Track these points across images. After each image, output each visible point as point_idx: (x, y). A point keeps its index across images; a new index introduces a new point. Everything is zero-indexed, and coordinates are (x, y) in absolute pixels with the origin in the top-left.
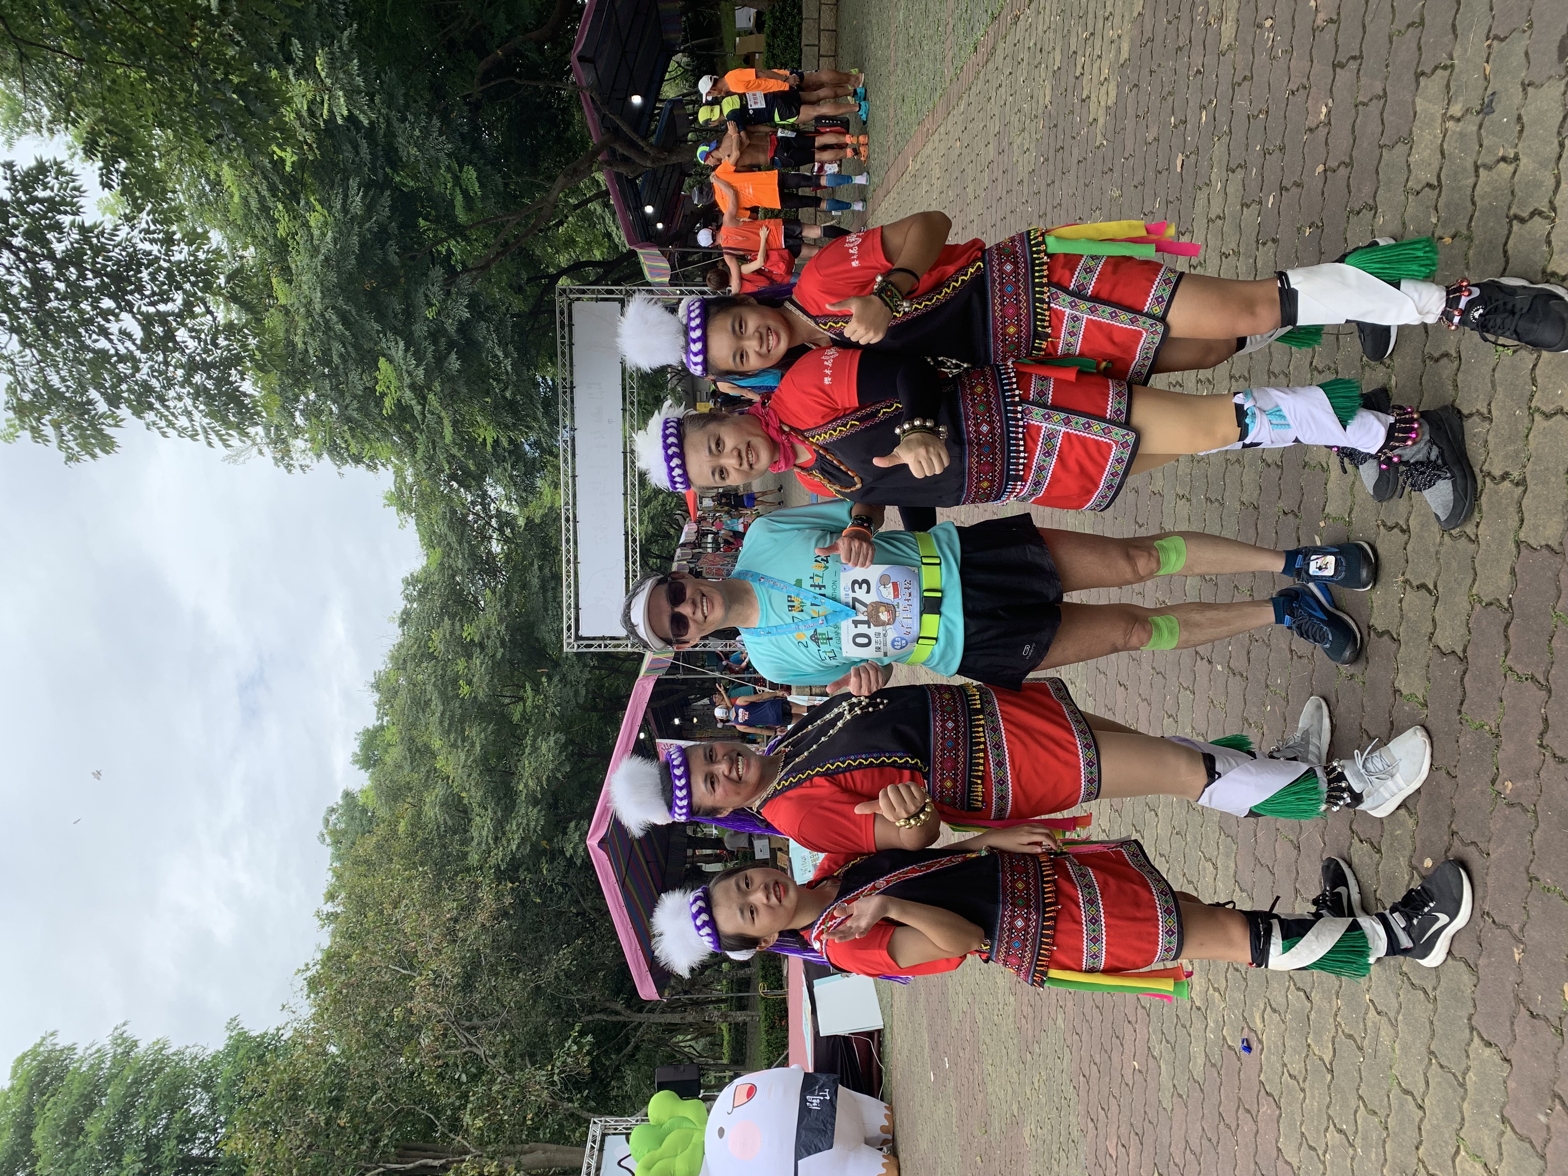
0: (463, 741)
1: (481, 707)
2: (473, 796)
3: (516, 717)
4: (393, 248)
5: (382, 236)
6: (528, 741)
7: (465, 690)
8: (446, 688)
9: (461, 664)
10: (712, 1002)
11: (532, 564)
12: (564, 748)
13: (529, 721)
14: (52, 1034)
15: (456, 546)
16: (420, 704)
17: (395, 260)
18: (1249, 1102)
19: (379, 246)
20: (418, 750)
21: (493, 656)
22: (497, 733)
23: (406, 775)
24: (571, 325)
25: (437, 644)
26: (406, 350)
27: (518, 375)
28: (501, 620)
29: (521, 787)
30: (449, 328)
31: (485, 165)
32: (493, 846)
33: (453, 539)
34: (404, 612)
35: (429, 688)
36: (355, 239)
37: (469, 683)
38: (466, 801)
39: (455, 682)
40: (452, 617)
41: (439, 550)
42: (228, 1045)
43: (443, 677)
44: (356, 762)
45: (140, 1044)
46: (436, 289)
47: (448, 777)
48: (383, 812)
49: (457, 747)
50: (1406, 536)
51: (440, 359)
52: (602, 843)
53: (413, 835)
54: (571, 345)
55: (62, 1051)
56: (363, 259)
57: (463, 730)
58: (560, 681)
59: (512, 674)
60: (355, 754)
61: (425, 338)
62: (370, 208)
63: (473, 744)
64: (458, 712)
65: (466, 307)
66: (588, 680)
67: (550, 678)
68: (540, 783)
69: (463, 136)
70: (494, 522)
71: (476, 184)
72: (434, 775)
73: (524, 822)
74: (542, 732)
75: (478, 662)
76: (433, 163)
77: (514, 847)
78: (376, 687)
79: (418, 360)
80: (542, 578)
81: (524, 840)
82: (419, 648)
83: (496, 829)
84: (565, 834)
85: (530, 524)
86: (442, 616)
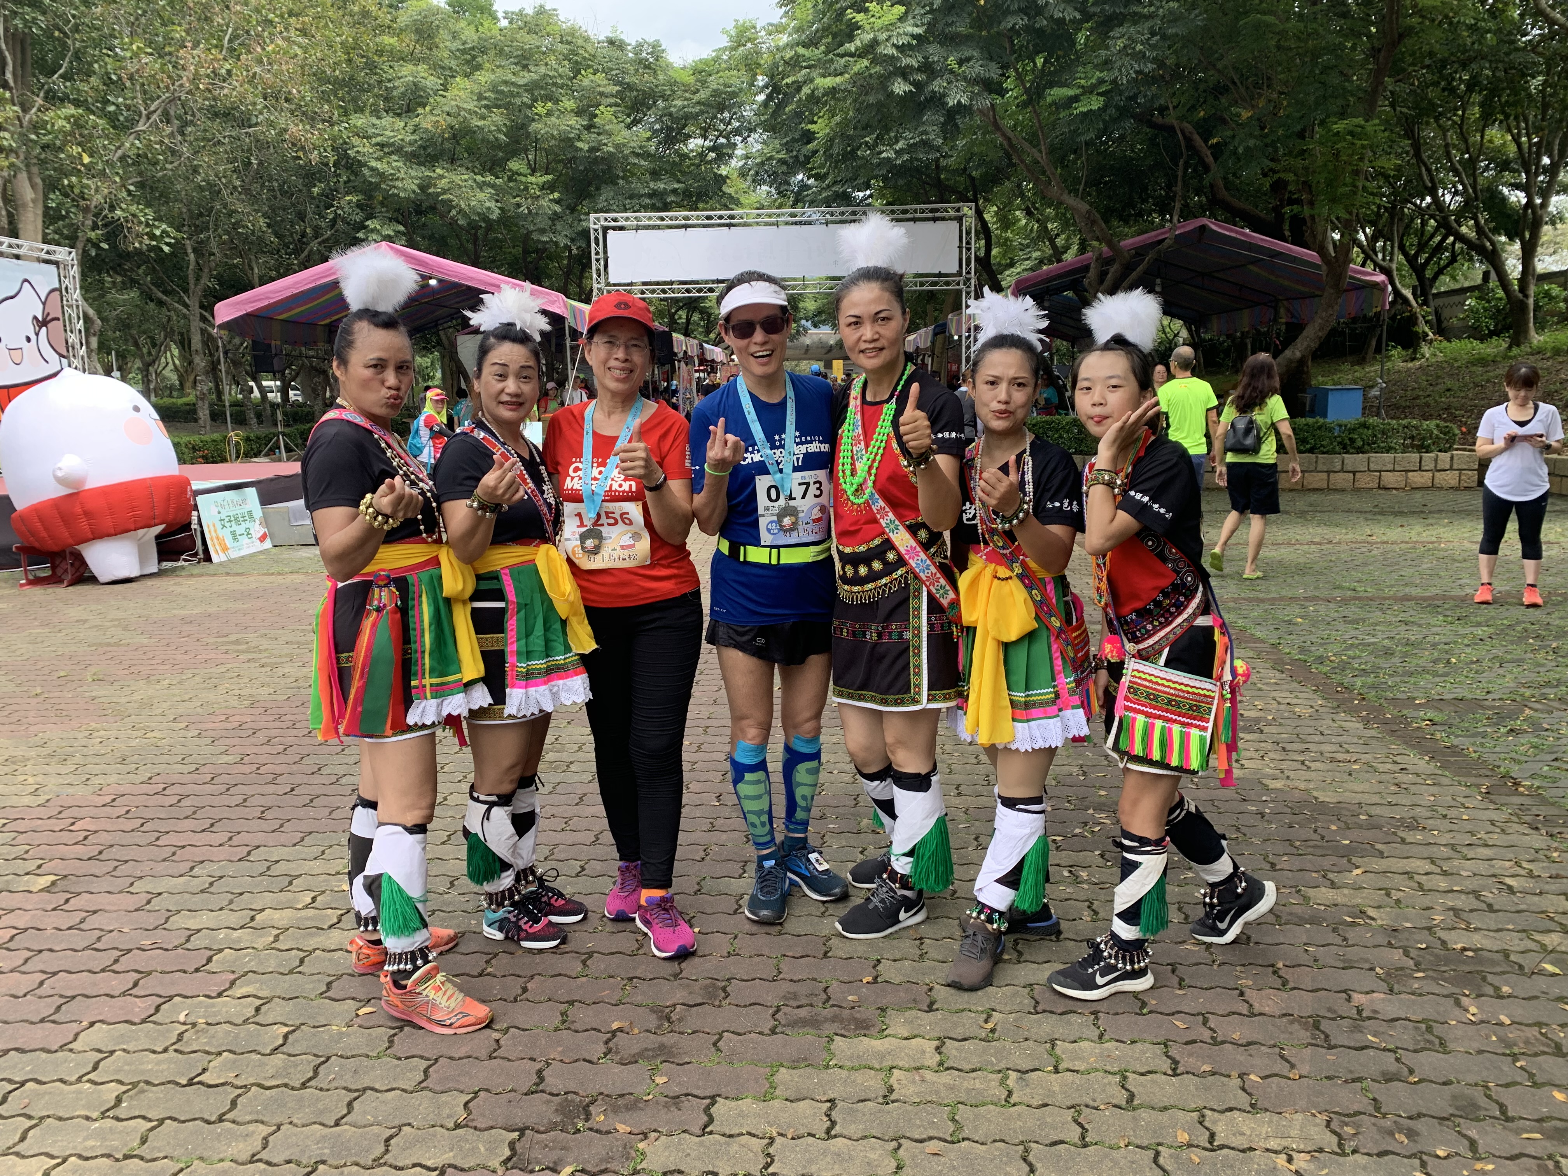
0: (486, 107)
1: (523, 126)
2: (427, 120)
3: (514, 165)
4: (1021, 21)
6: (489, 178)
7: (540, 108)
8: (542, 88)
9: (569, 104)
10: (217, 386)
11: (679, 181)
12: (485, 219)
13: (510, 179)
15: (696, 98)
16: (524, 61)
18: (147, 985)
19: (1023, 5)
20: (474, 58)
21: (581, 139)
22: (496, 145)
23: (446, 45)
25: (587, 80)
26: (913, 36)
27: (879, 165)
28: (617, 146)
29: (438, 171)
30: (936, 83)
31: (1103, 120)
32: (374, 141)
33: (703, 95)
34: (622, 42)
35: (542, 70)
37: (549, 114)
38: (420, 110)
39: (552, 98)
40: (619, 93)
41: (692, 80)
43: (555, 84)
46: (978, 69)
47: (446, 90)
48: (404, 18)
49: (479, 100)
50: (824, 1135)
51: (904, 73)
53: (380, 52)
54: (914, 220)
57: (498, 107)
58: (555, 213)
59: (559, 161)
61: (927, 57)
63: (483, 118)
64: (518, 101)
65: (959, 102)
66: (556, 243)
67: (557, 202)
68: (444, 192)
69: (1134, 98)
70: (722, 140)
71: (1085, 109)
72: (447, 76)
73: (402, 175)
74: (499, 194)
75: (572, 122)
76: (1106, 64)
77: (373, 164)
78: (541, 11)
79: (900, 48)
80: (665, 193)
81: (382, 175)
82: (585, 58)
83: (393, 144)
84: (390, 220)
85: (722, 180)
86: (620, 83)
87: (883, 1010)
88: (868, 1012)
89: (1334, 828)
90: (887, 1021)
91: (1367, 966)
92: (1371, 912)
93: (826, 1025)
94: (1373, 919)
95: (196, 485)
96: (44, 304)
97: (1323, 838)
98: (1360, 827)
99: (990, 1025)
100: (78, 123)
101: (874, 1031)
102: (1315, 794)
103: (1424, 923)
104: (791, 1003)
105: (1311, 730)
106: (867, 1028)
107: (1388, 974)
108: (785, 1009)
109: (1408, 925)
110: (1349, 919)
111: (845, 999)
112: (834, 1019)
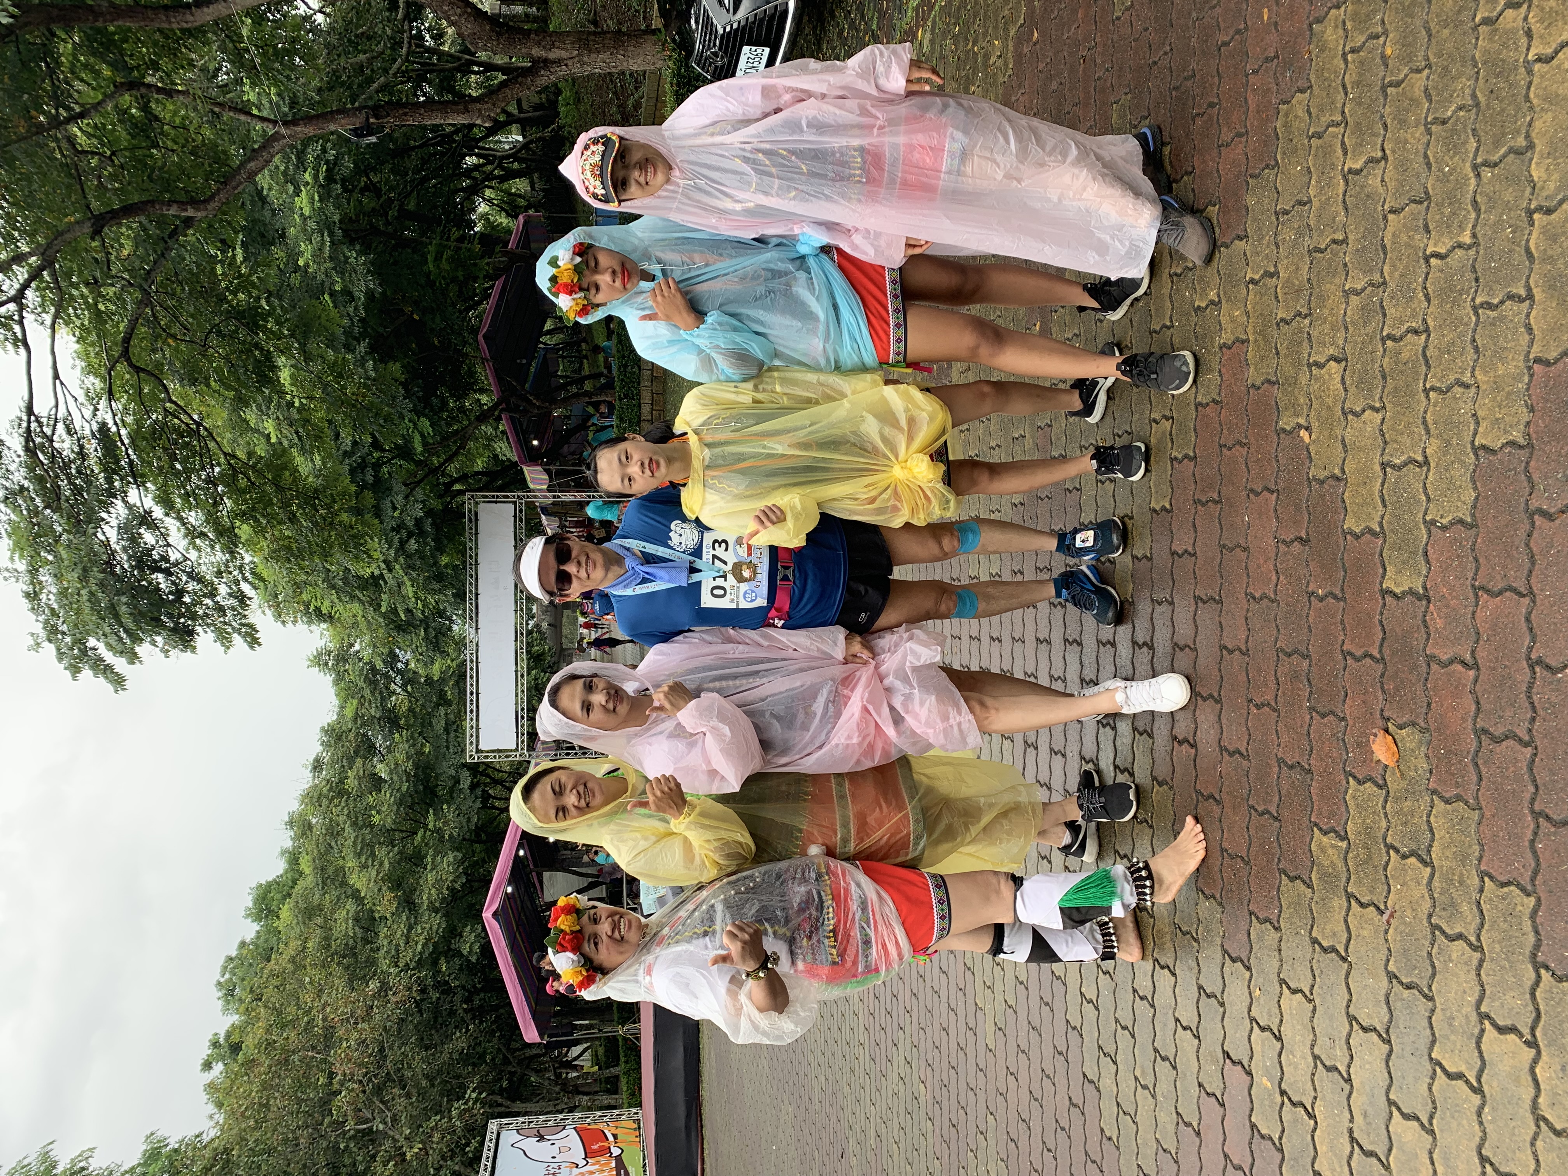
0: (373, 861)
1: (388, 833)
6: (428, 859)
8: (358, 818)
12: (462, 862)
15: (369, 696)
16: (334, 834)
20: (329, 877)
22: (402, 853)
24: (476, 519)
25: (352, 782)
34: (317, 759)
37: (379, 812)
43: (354, 809)
44: (247, 916)
49: (367, 867)
52: (495, 915)
54: (477, 534)
57: (373, 852)
60: (247, 909)
63: (381, 864)
64: (368, 837)
68: (441, 892)
73: (428, 926)
74: (441, 851)
75: (386, 796)
77: (420, 949)
81: (428, 942)
96: (528, 1137)
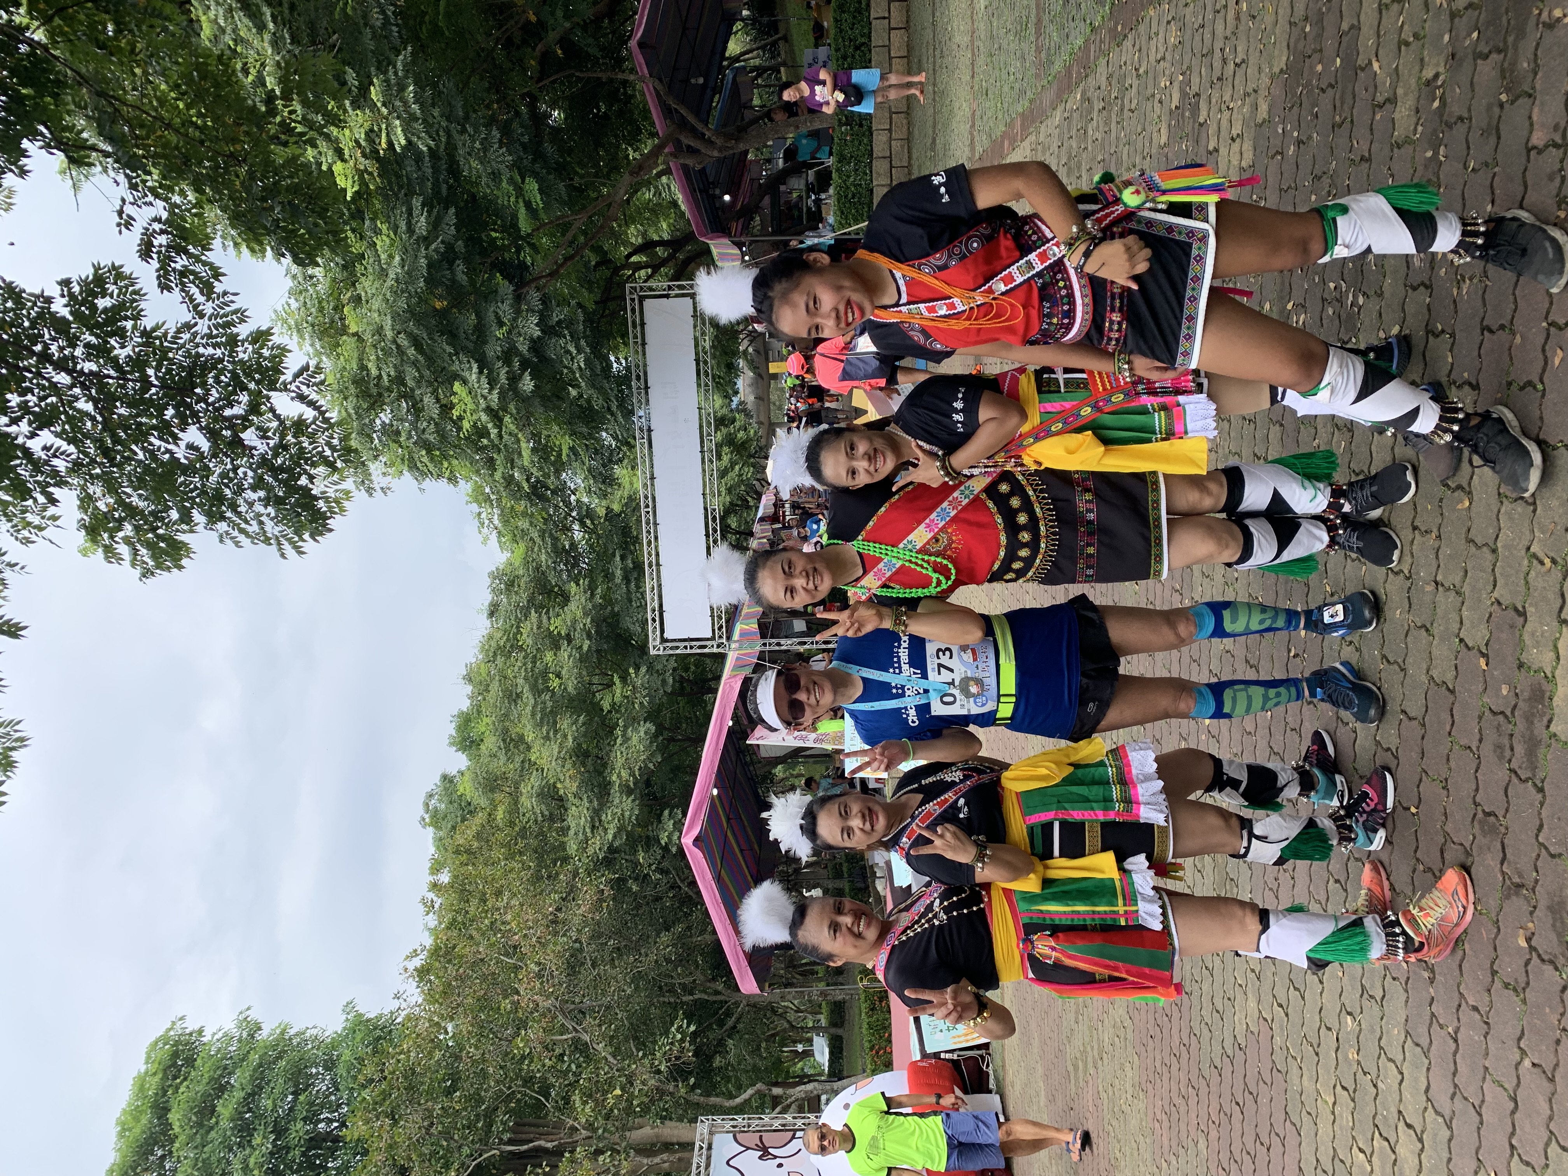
0: (556, 732)
1: (571, 700)
2: (569, 786)
3: (606, 705)
4: (460, 267)
5: (449, 256)
6: (618, 732)
7: (554, 683)
8: (536, 681)
9: (549, 656)
11: (614, 555)
12: (656, 736)
13: (618, 712)
14: (181, 1019)
15: (538, 540)
16: (513, 697)
17: (462, 278)
19: (446, 266)
20: (512, 740)
21: (581, 647)
23: (500, 764)
24: (643, 324)
25: (526, 639)
26: (481, 372)
27: (592, 369)
28: (586, 614)
29: (614, 778)
30: (521, 348)
31: (549, 173)
32: (589, 834)
33: (535, 535)
35: (520, 681)
36: (423, 262)
37: (558, 676)
38: (561, 792)
39: (545, 673)
40: (537, 611)
41: (522, 545)
42: (345, 1029)
44: (452, 744)
45: (263, 1026)
46: (506, 306)
47: (542, 768)
48: (483, 802)
51: (514, 379)
52: (697, 841)
53: (512, 824)
54: (644, 344)
55: (191, 1034)
56: (430, 281)
58: (648, 672)
60: (451, 735)
61: (498, 358)
62: (435, 225)
63: (565, 736)
64: (549, 704)
65: (537, 325)
66: (674, 669)
67: (637, 668)
68: (632, 774)
69: (524, 146)
70: (574, 514)
71: (538, 197)
72: (528, 766)
73: (619, 811)
74: (633, 721)
75: (566, 655)
76: (495, 176)
77: (610, 837)
78: (469, 679)
79: (492, 383)
80: (624, 569)
81: (620, 829)
82: (508, 640)
83: (592, 818)
84: (660, 822)
85: (610, 515)
86: (528, 608)
87: (1521, 666)
88: (1523, 681)
89: (1319, 68)
90: (1535, 667)
91: (1497, 110)
92: (1429, 73)
93: (1536, 732)
94: (1437, 76)
95: (917, 1056)
96: (748, 1148)
97: (1331, 86)
98: (1320, 36)
99: (1547, 561)
100: (588, 1095)
101: (1546, 686)
102: (1276, 70)
103: (1445, 17)
104: (1508, 753)
105: (1198, 38)
106: (1543, 692)
107: (1508, 90)
108: (1514, 765)
109: (1447, 38)
110: (1436, 104)
111: (1505, 697)
112: (1529, 719)
